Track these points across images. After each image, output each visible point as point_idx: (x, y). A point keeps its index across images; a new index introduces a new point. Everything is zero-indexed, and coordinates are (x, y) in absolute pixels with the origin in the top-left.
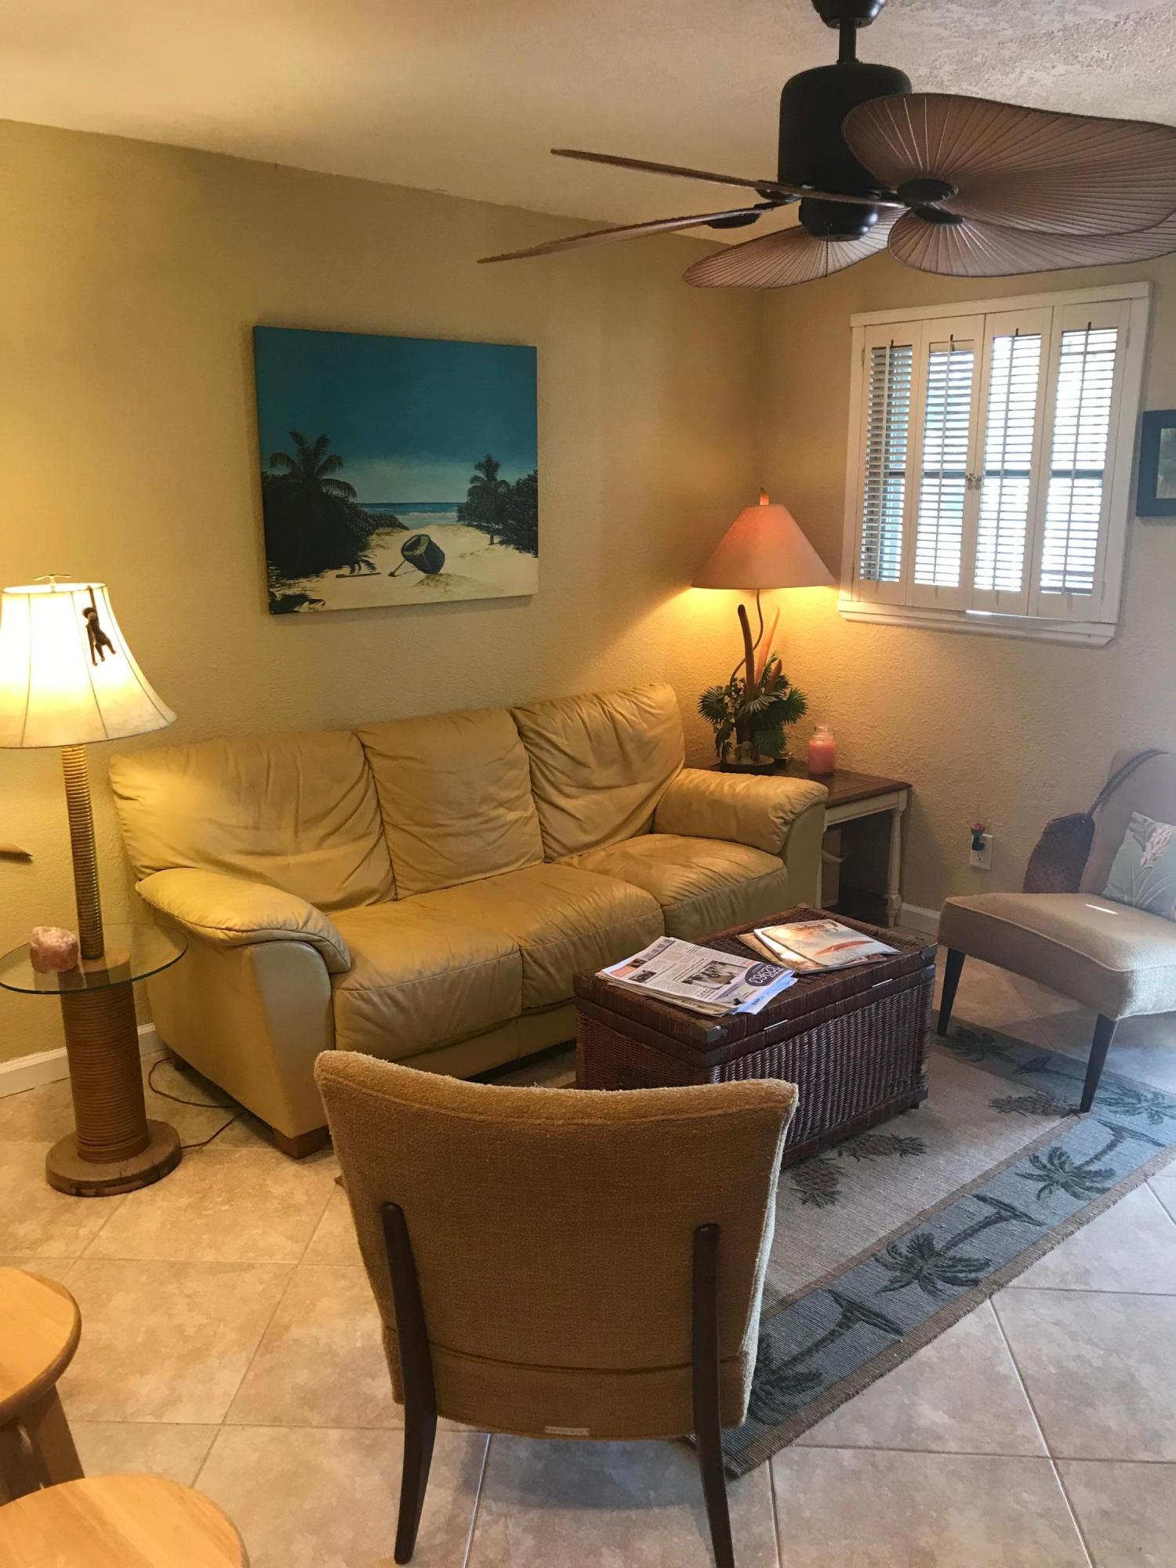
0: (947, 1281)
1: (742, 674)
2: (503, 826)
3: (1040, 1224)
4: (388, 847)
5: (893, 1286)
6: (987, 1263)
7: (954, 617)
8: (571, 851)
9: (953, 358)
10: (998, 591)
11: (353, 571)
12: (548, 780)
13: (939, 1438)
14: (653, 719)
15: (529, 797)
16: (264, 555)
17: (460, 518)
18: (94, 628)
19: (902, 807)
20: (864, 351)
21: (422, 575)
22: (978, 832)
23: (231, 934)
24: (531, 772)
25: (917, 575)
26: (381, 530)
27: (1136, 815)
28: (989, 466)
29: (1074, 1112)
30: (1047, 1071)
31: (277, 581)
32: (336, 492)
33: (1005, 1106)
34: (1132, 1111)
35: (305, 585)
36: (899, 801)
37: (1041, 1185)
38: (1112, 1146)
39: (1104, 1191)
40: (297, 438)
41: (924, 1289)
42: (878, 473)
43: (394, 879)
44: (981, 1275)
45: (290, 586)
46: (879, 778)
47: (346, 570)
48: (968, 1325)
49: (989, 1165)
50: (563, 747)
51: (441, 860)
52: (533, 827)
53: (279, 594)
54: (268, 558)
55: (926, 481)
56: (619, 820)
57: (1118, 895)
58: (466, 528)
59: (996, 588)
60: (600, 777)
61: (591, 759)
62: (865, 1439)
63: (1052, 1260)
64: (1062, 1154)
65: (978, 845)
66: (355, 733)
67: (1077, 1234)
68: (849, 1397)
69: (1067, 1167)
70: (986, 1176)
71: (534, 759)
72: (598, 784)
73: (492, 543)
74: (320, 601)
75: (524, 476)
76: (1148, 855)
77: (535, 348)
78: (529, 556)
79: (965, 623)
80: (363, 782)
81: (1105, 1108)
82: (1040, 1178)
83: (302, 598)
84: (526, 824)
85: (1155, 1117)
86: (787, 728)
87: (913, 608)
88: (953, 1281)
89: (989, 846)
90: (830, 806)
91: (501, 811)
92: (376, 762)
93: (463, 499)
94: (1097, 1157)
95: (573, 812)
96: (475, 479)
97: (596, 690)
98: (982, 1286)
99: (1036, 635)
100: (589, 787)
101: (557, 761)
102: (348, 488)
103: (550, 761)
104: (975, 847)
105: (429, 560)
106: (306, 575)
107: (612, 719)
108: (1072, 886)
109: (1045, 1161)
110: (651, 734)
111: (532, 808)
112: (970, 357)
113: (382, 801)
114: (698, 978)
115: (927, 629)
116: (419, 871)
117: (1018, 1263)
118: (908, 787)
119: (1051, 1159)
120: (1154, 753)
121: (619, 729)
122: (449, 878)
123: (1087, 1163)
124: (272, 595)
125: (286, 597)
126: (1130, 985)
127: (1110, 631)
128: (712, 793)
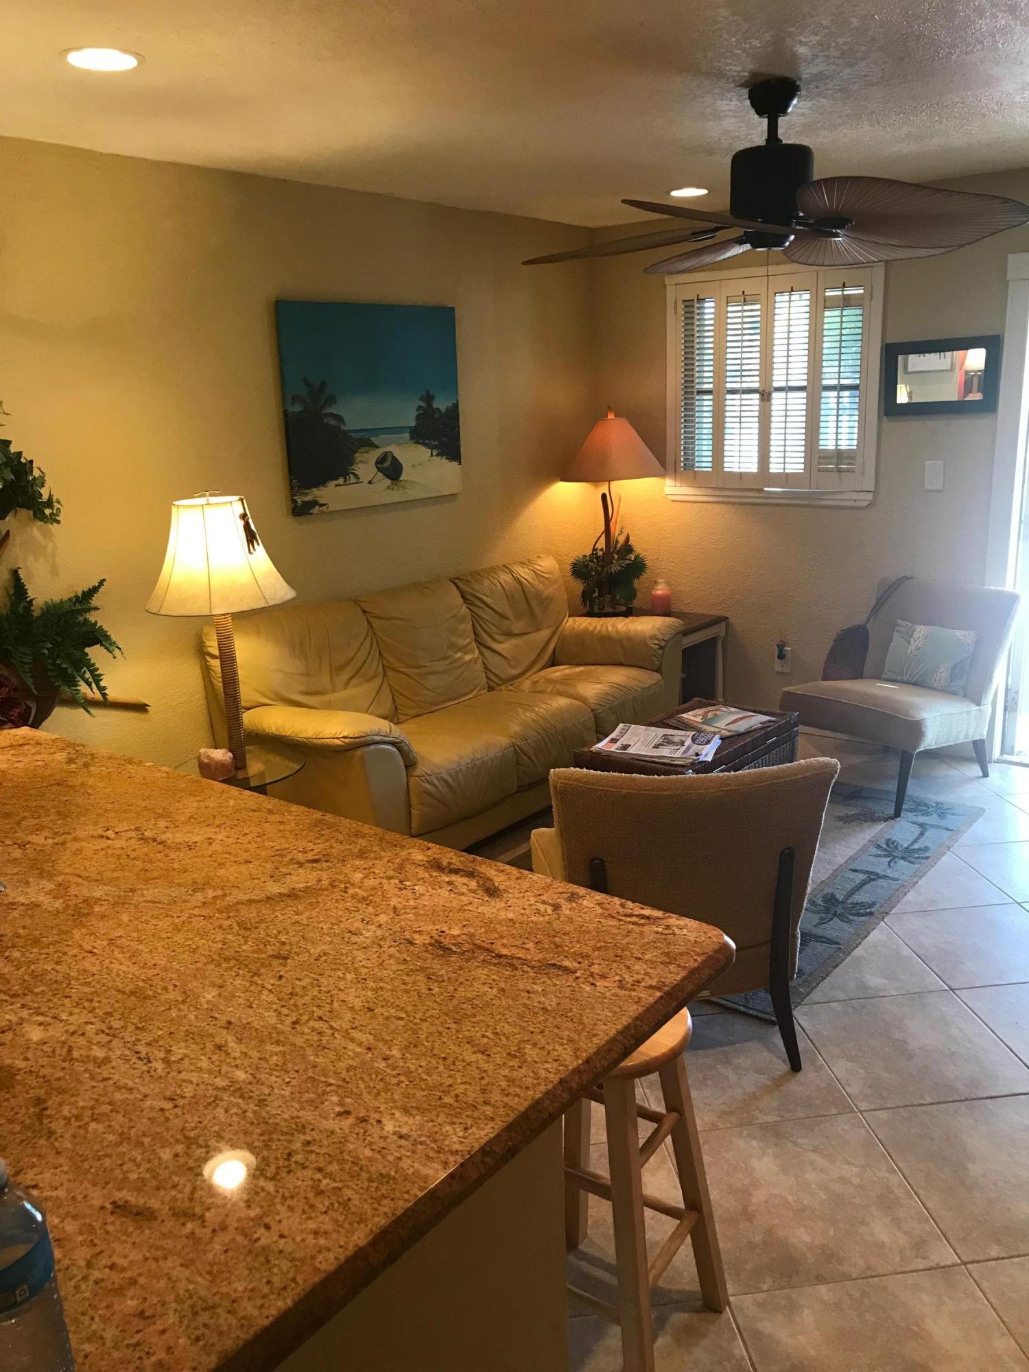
0: (854, 915)
1: (602, 544)
2: (462, 665)
3: (897, 880)
4: (390, 685)
5: (822, 922)
6: (874, 904)
7: (756, 494)
8: (504, 681)
9: (746, 308)
10: (787, 474)
11: (345, 481)
12: (485, 631)
13: (884, 990)
14: (547, 582)
15: (474, 644)
16: (286, 470)
17: (411, 438)
18: (247, 527)
19: (723, 634)
20: (676, 303)
21: (388, 482)
22: (781, 647)
23: (347, 740)
24: (473, 625)
25: (725, 465)
26: (362, 449)
27: (899, 621)
28: (776, 384)
29: (892, 818)
30: (863, 798)
31: (298, 491)
32: (333, 422)
33: (847, 820)
34: (927, 814)
35: (316, 493)
36: (719, 630)
37: (889, 859)
38: (922, 834)
39: (927, 858)
40: (306, 382)
41: (843, 921)
42: (690, 391)
43: (396, 708)
44: (873, 910)
45: (306, 494)
46: (702, 614)
47: (341, 481)
48: (875, 935)
49: (851, 853)
50: (492, 605)
51: (426, 691)
52: (479, 665)
53: (300, 499)
54: (290, 473)
55: (728, 396)
56: (533, 657)
57: (893, 677)
58: (414, 445)
59: (787, 471)
60: (517, 627)
61: (510, 614)
62: (843, 996)
63: (911, 896)
64: (893, 842)
65: (781, 656)
66: (356, 602)
67: (920, 882)
68: (823, 979)
69: (900, 849)
70: (852, 859)
71: (476, 617)
72: (516, 632)
73: (432, 456)
74: (325, 504)
75: (450, 404)
76: (912, 647)
77: (453, 308)
78: (455, 464)
79: (764, 498)
80: (369, 640)
81: (910, 814)
82: (886, 856)
83: (314, 503)
84: (476, 663)
85: (942, 815)
86: (636, 583)
87: (723, 489)
88: (859, 915)
89: (789, 656)
90: (685, 633)
91: (459, 655)
92: (375, 622)
93: (413, 424)
94: (915, 841)
95: (503, 653)
96: (420, 408)
97: (504, 563)
98: (876, 914)
99: (816, 503)
100: (510, 635)
101: (486, 614)
102: (339, 419)
103: (484, 616)
104: (779, 657)
105: (391, 470)
106: (316, 486)
107: (520, 582)
108: (858, 675)
109: (884, 846)
110: (546, 593)
111: (477, 651)
112: (758, 307)
113: (383, 652)
114: (660, 745)
115: (734, 503)
116: (413, 701)
117: (892, 901)
118: (725, 619)
119: (887, 845)
120: (906, 578)
121: (526, 590)
122: (432, 704)
123: (912, 844)
124: (294, 501)
125: (305, 503)
126: (924, 729)
127: (870, 497)
128: (599, 632)
